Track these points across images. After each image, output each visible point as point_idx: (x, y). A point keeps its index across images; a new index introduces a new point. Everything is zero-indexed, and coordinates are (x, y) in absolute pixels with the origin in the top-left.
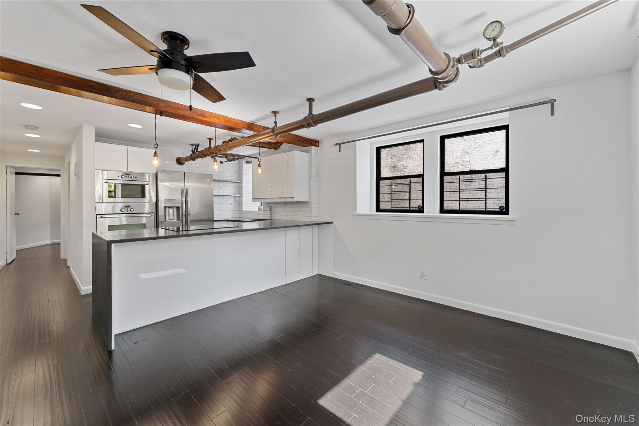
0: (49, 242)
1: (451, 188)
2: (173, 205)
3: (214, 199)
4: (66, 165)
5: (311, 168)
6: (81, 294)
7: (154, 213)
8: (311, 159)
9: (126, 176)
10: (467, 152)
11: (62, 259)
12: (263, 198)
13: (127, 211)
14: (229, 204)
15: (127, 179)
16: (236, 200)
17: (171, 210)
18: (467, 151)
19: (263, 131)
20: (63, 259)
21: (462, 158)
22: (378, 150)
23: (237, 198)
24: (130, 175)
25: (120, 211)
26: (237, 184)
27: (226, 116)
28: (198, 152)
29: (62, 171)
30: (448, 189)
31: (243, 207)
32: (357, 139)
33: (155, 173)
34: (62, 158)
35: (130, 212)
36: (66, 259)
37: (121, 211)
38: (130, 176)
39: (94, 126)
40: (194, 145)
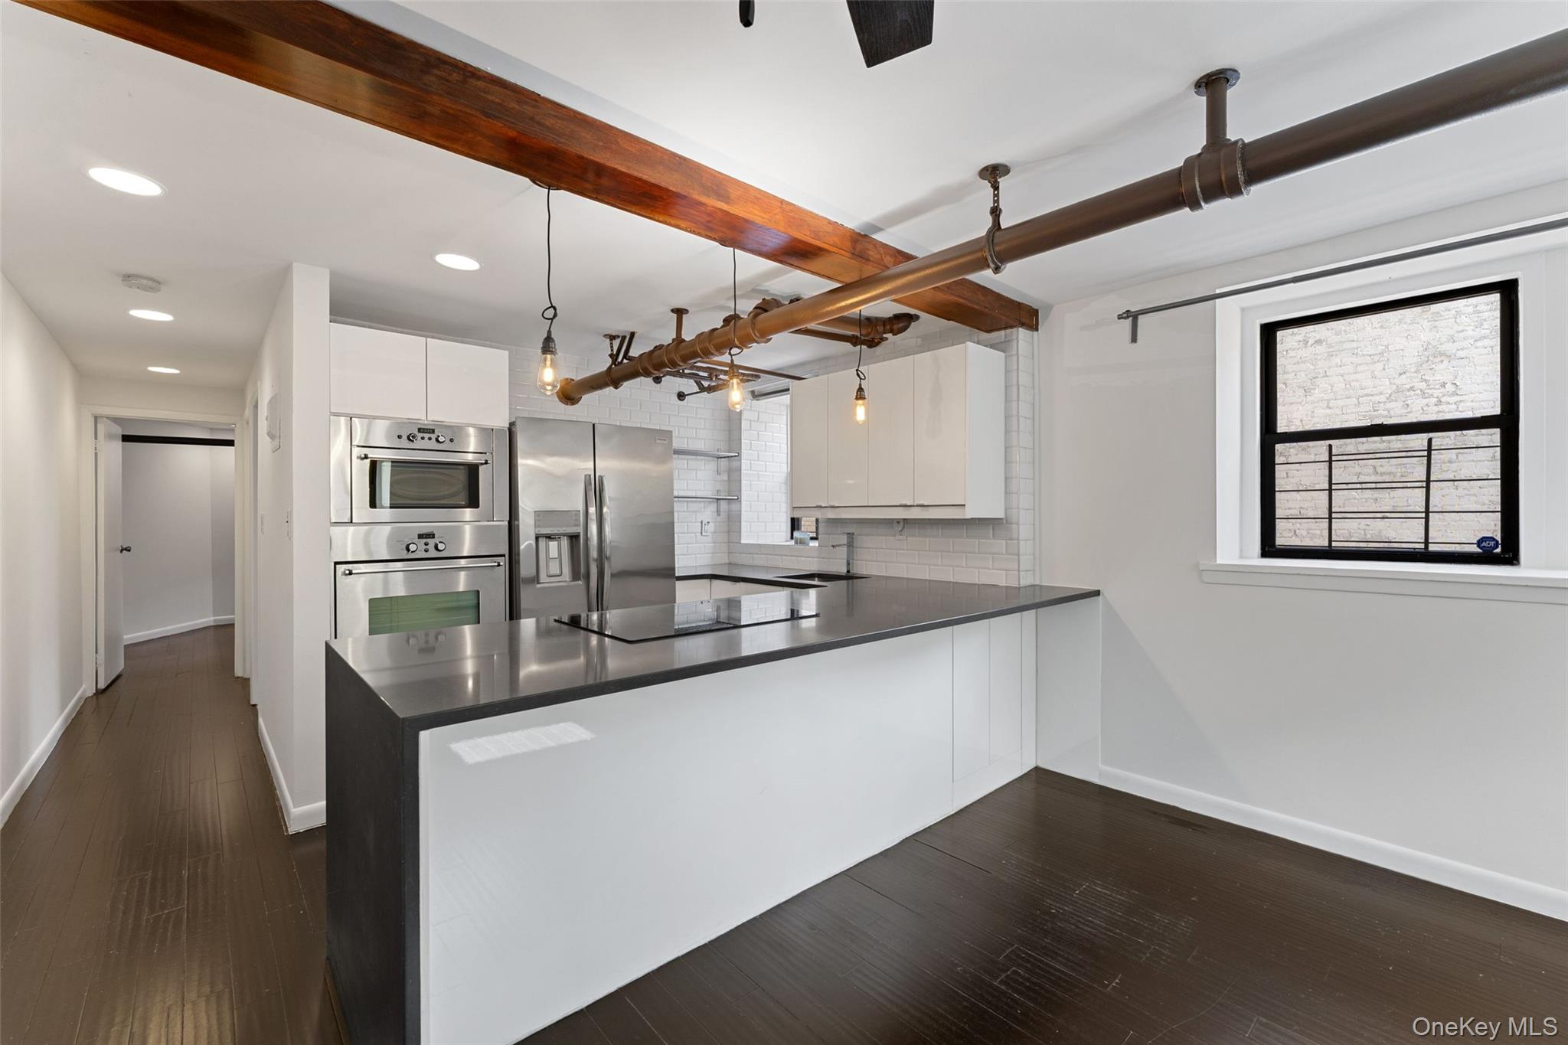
0: (210, 621)
1: (1380, 470)
2: (562, 530)
3: (675, 509)
4: (248, 412)
5: (1014, 404)
6: (287, 831)
7: (504, 556)
8: (1015, 373)
9: (421, 435)
10: (1441, 354)
11: (238, 677)
12: (821, 507)
13: (426, 551)
14: (702, 522)
15: (426, 444)
16: (721, 510)
17: (553, 545)
18: (1442, 348)
19: (895, 264)
20: (242, 677)
21: (1422, 372)
22: (1269, 332)
23: (724, 505)
24: (433, 431)
25: (406, 552)
26: (723, 463)
27: (788, 203)
28: (631, 359)
29: (237, 430)
30: (1369, 475)
31: (743, 534)
32: (1218, 291)
33: (508, 426)
34: (239, 393)
35: (433, 553)
36: (249, 679)
37: (408, 549)
38: (433, 436)
39: (329, 270)
40: (618, 336)
